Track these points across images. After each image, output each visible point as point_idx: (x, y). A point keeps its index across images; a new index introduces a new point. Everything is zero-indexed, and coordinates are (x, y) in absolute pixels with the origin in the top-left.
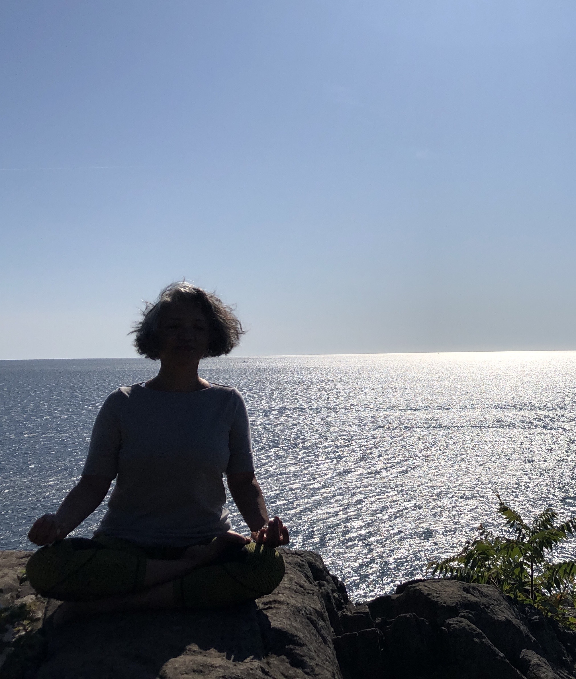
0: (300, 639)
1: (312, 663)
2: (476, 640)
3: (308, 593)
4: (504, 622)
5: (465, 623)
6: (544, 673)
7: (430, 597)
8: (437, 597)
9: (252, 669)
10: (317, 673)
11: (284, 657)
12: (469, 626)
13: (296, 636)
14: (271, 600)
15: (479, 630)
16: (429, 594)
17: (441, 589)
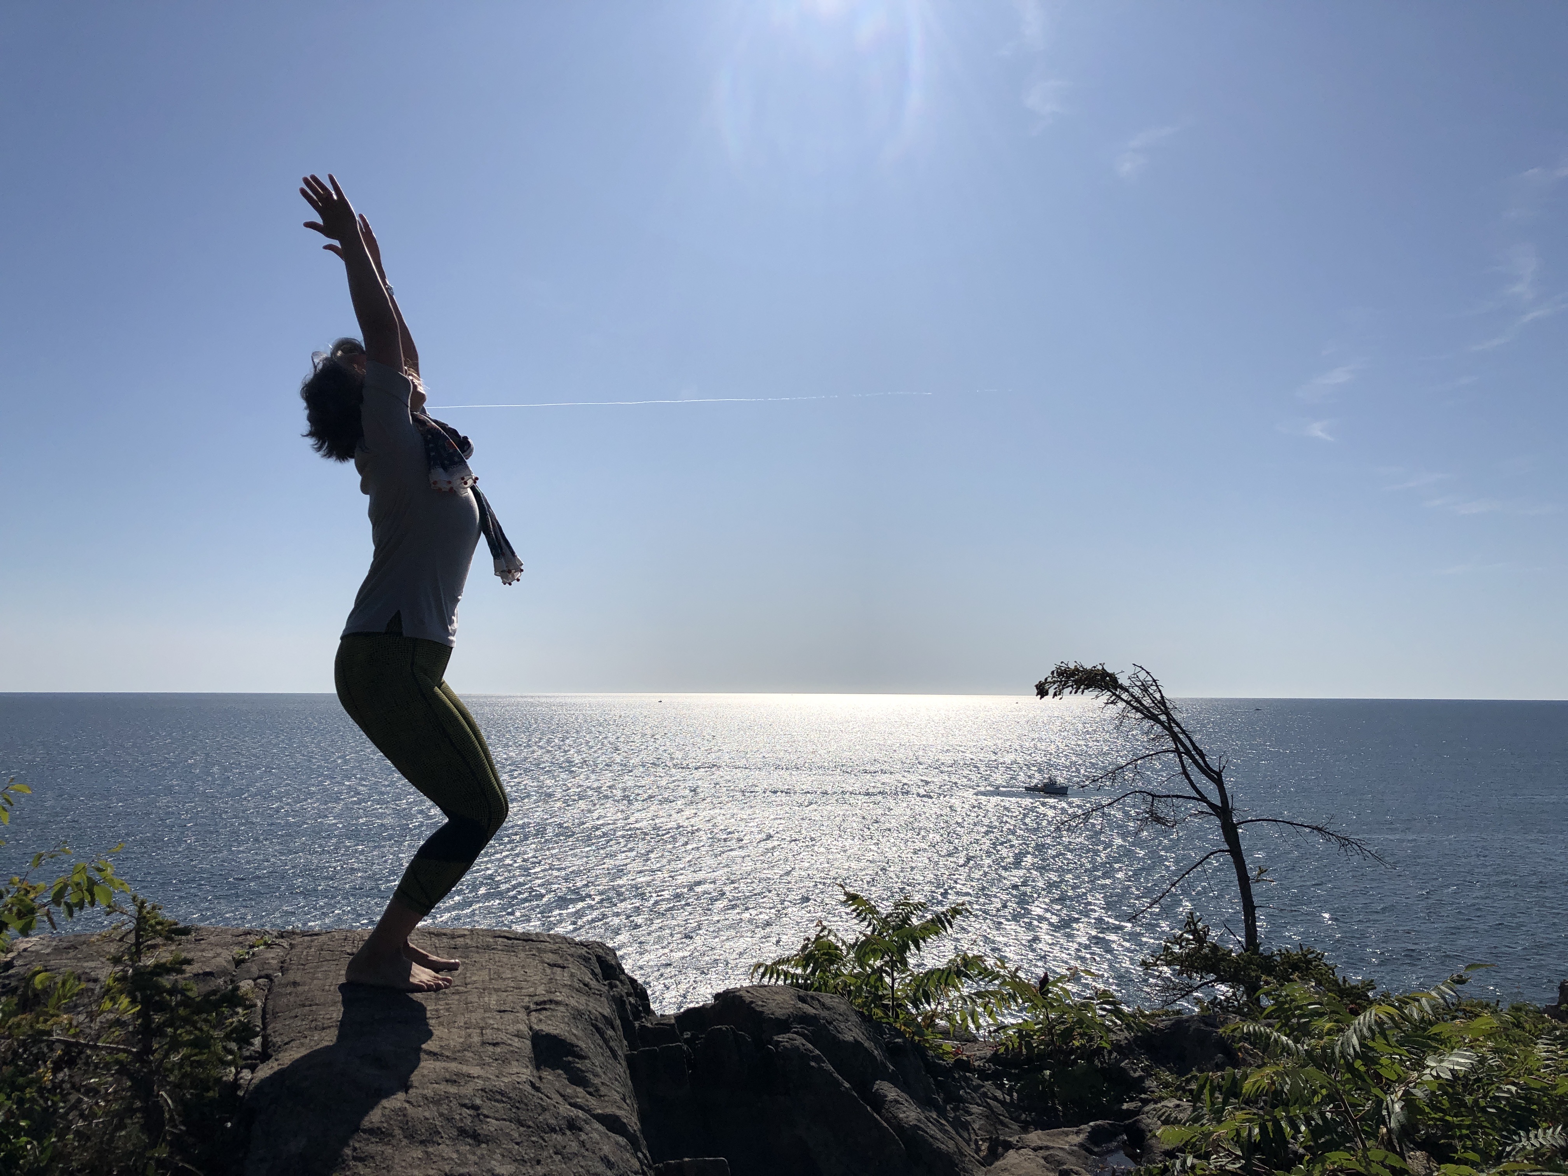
0: (581, 1049)
1: (596, 1081)
2: (813, 1064)
3: (594, 994)
4: (851, 1043)
5: (799, 1041)
6: (904, 1112)
7: (753, 1005)
8: (763, 1006)
9: (518, 1083)
10: (602, 1094)
11: (561, 1072)
12: (804, 1045)
13: (577, 1046)
14: (546, 999)
15: (817, 1052)
16: (752, 1002)
17: (768, 996)
